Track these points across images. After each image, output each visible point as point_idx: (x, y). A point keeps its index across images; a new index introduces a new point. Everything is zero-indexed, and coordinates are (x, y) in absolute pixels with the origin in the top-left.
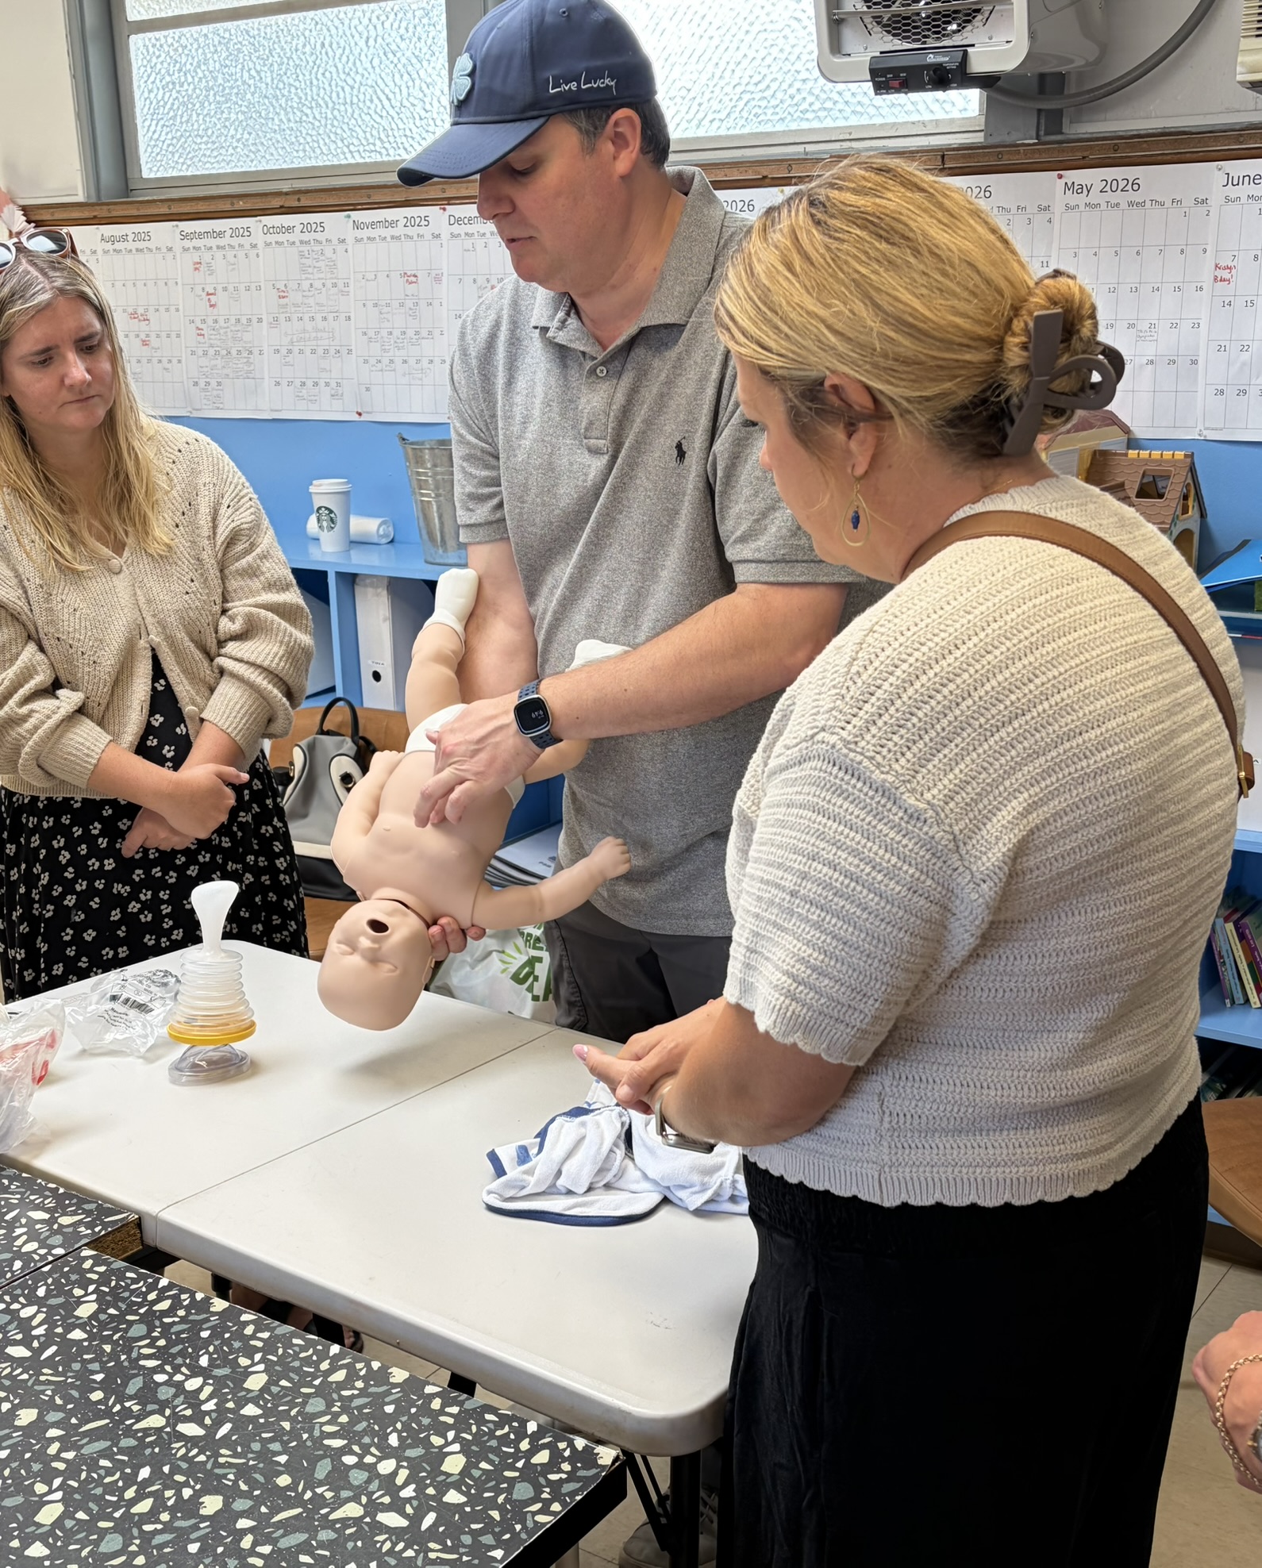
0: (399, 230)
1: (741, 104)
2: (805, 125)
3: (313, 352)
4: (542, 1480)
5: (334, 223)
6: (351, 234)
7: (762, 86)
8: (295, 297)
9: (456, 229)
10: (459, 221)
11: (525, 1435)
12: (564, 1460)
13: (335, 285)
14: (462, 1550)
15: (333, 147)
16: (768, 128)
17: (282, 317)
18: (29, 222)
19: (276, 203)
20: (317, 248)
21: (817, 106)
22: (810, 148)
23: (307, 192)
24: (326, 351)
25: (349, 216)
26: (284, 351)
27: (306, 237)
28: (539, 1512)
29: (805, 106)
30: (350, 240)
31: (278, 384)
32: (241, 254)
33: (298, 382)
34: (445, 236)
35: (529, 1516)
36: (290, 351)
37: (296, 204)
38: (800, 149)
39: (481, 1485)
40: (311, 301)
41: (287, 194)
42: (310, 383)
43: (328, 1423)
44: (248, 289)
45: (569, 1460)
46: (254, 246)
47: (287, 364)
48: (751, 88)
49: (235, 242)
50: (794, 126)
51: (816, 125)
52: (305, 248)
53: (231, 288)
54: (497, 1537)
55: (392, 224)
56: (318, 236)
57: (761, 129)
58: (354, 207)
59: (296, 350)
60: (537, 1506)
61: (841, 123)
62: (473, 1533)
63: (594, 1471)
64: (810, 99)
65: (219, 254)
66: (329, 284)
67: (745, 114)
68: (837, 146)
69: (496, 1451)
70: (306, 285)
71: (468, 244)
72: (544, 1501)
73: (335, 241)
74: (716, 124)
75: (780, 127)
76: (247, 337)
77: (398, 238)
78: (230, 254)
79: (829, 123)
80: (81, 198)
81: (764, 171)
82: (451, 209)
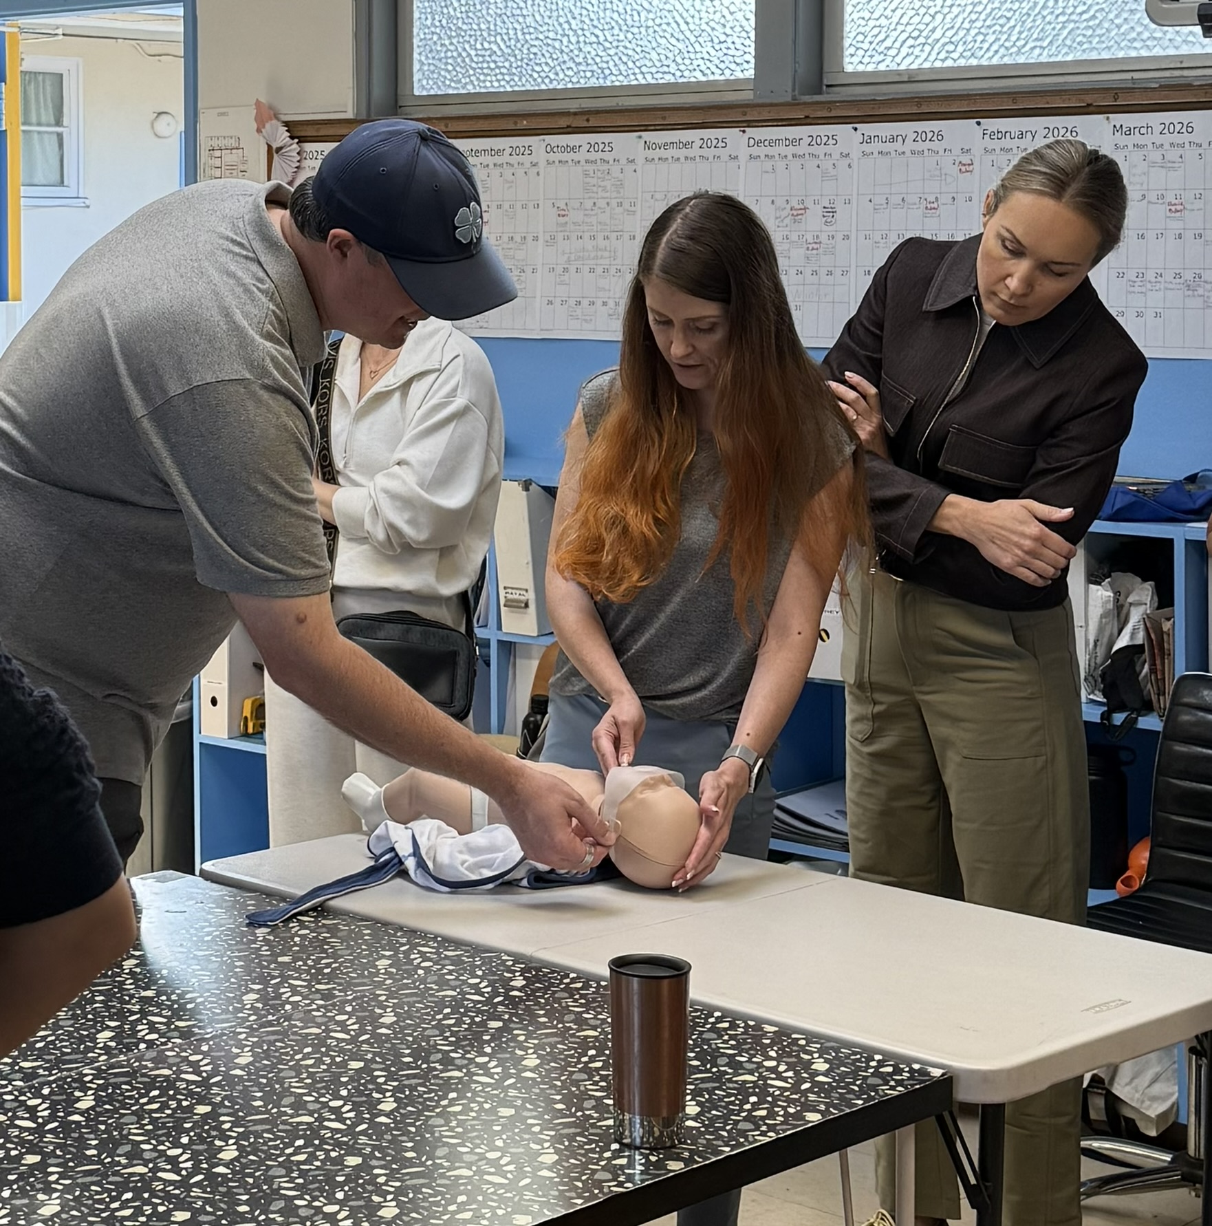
0: (694, 151)
1: (1065, 32)
2: (1133, 54)
3: (592, 271)
5: (625, 143)
6: (641, 154)
7: (1085, 16)
8: (576, 216)
9: (755, 151)
10: (758, 143)
13: (620, 204)
15: (623, 68)
16: (1094, 56)
17: (560, 236)
18: (292, 138)
19: (563, 122)
20: (606, 167)
21: (1146, 35)
22: (1136, 75)
23: (597, 112)
24: (606, 271)
25: (640, 137)
26: (559, 269)
27: (593, 156)
29: (1134, 35)
30: (640, 161)
31: (550, 303)
32: (520, 172)
33: (572, 302)
34: (743, 158)
36: (566, 270)
37: (586, 124)
38: (1128, 76)
40: (593, 220)
41: (575, 114)
42: (585, 302)
44: (524, 207)
46: (534, 165)
47: (562, 283)
48: (1074, 17)
49: (514, 160)
50: (1121, 54)
51: (1144, 53)
52: (590, 167)
53: (506, 206)
55: (688, 145)
56: (606, 156)
57: (1085, 57)
58: (646, 128)
59: (572, 269)
61: (1171, 52)
64: (1139, 29)
65: (495, 172)
66: (614, 203)
67: (1068, 42)
68: (1167, 74)
70: (589, 204)
71: (768, 165)
73: (623, 161)
74: (1037, 51)
75: (1105, 55)
76: (520, 255)
77: (693, 159)
78: (508, 172)
79: (1158, 52)
80: (350, 115)
81: (1089, 99)
82: (750, 131)
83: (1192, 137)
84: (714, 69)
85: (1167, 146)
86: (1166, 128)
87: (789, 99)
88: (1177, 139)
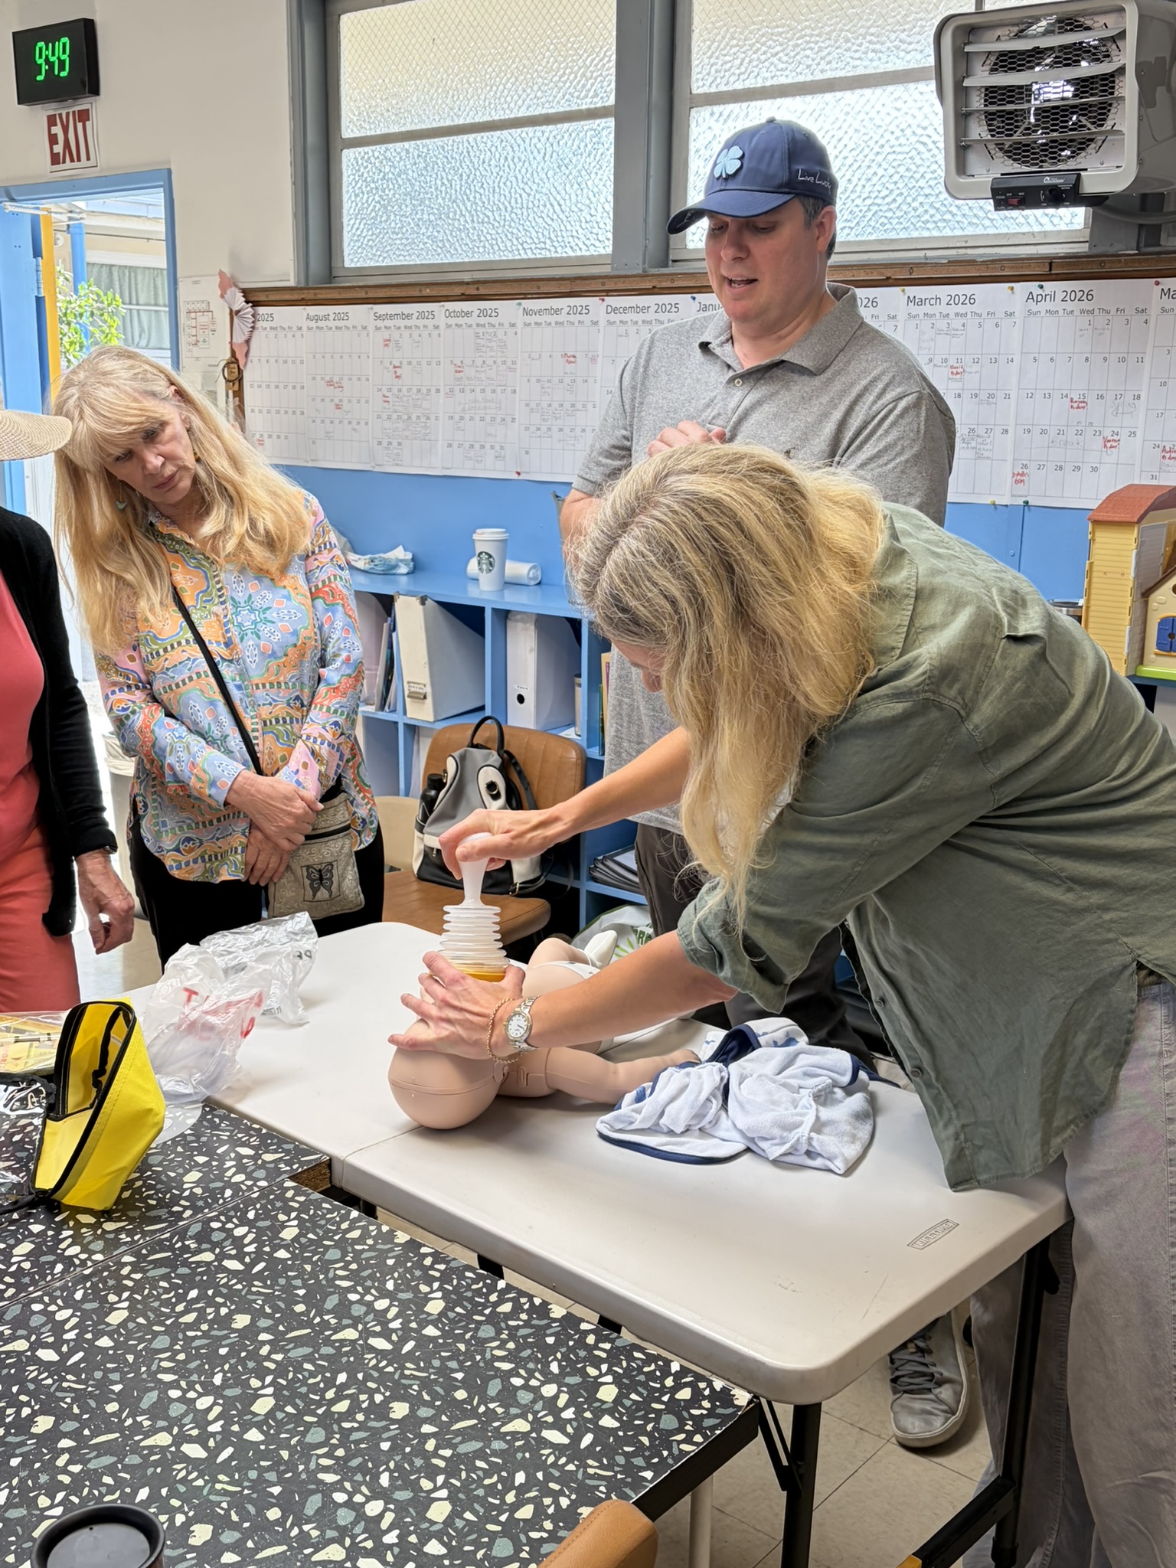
0: (562, 317)
1: (870, 214)
2: (926, 234)
3: (482, 419)
4: (685, 1414)
5: (508, 310)
6: (520, 319)
7: (888, 200)
8: (469, 372)
9: (612, 317)
10: (615, 310)
11: (669, 1374)
12: (705, 1398)
13: (504, 363)
14: (617, 1469)
15: (509, 244)
16: (893, 235)
17: (457, 389)
18: (247, 302)
19: (458, 291)
20: (492, 330)
21: (938, 217)
22: (929, 253)
23: (485, 282)
24: (493, 419)
25: (520, 304)
26: (457, 418)
27: (482, 320)
28: (683, 1441)
29: (927, 217)
30: (520, 325)
31: (450, 445)
32: (425, 333)
33: (467, 445)
34: (602, 323)
35: (675, 1445)
36: (462, 418)
37: (475, 292)
38: (921, 254)
39: (631, 1413)
40: (483, 376)
41: (468, 283)
42: (477, 446)
43: (498, 1348)
44: (429, 364)
45: (709, 1398)
46: (437, 327)
47: (458, 429)
48: (878, 201)
49: (420, 323)
50: (915, 234)
51: (935, 233)
52: (480, 330)
53: (414, 363)
54: (647, 1459)
55: (557, 311)
56: (493, 320)
57: (886, 236)
58: (525, 296)
59: (467, 417)
60: (681, 1437)
61: (958, 232)
62: (625, 1454)
63: (730, 1411)
64: (932, 211)
65: (406, 333)
66: (499, 361)
67: (872, 223)
68: (953, 252)
69: (645, 1385)
70: (479, 362)
71: (622, 329)
72: (687, 1432)
73: (507, 325)
74: (847, 231)
75: (903, 235)
76: (425, 404)
77: (562, 324)
78: (416, 333)
79: (947, 232)
80: (292, 283)
81: (888, 273)
82: (609, 300)
83: (974, 308)
84: (581, 245)
85: (952, 316)
86: (953, 300)
87: (640, 272)
88: (960, 309)
